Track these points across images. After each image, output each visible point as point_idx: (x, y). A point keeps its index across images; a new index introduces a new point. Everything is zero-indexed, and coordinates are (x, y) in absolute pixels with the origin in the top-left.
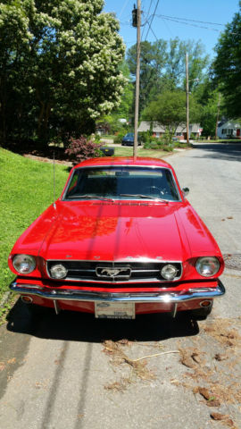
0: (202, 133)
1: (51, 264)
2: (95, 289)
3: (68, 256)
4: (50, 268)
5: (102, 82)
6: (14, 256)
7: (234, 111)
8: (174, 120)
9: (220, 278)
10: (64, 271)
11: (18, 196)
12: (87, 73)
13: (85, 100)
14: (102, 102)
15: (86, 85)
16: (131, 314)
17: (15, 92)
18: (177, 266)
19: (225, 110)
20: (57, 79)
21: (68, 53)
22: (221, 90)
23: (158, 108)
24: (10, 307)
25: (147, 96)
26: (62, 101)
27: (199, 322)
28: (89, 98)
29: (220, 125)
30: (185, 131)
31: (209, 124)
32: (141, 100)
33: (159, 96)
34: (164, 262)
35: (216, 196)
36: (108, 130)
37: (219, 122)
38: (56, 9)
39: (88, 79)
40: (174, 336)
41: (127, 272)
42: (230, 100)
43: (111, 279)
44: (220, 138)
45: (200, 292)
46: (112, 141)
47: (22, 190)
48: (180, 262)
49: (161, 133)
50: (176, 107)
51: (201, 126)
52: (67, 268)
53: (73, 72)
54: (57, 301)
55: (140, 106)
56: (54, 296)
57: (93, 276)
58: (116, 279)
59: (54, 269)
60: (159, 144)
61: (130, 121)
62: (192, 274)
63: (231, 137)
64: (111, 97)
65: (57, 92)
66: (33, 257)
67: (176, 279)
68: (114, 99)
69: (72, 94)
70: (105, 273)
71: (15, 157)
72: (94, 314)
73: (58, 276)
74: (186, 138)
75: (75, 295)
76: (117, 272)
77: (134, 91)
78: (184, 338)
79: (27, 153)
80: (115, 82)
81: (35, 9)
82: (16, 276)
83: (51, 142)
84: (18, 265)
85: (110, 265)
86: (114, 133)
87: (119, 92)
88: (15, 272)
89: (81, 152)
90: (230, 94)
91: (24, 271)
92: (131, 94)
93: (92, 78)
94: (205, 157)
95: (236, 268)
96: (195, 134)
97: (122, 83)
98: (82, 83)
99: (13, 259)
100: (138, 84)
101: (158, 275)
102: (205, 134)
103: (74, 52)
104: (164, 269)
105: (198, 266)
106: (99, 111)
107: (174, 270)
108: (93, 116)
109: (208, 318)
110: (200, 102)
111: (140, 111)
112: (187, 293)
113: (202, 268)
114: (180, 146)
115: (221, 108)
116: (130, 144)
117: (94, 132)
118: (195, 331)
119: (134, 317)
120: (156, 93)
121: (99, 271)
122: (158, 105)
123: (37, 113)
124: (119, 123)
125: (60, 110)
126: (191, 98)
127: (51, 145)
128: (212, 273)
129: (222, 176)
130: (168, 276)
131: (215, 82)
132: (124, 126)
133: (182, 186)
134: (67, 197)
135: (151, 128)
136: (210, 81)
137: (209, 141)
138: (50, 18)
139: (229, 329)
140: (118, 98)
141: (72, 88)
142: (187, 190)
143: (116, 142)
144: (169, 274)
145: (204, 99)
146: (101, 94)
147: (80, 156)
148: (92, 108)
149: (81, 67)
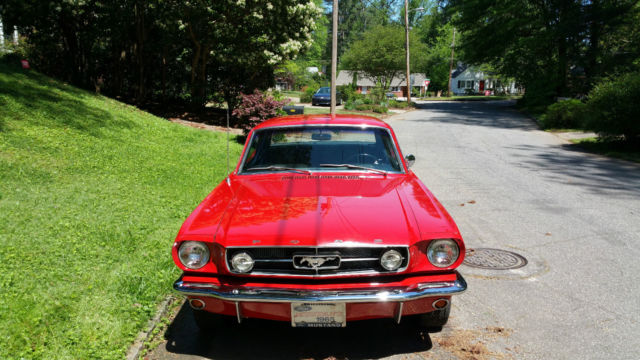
0: (429, 86)
1: (232, 253)
2: (291, 286)
3: (254, 242)
4: (230, 258)
5: (285, 13)
6: (181, 243)
7: (474, 53)
8: (389, 68)
9: (460, 269)
10: (250, 262)
11: (167, 176)
13: (259, 39)
14: (284, 41)
15: (261, 17)
16: (340, 319)
17: (157, 28)
18: (403, 251)
19: (462, 52)
20: (219, 10)
22: (455, 24)
23: (364, 51)
24: (169, 322)
25: (347, 34)
26: (226, 41)
27: (431, 335)
28: (265, 36)
29: (455, 75)
30: (404, 84)
31: (438, 73)
32: (339, 40)
33: (366, 33)
34: (385, 246)
35: (452, 173)
36: (291, 83)
37: (453, 71)
39: (265, 8)
40: (398, 353)
41: (335, 262)
42: (469, 37)
43: (314, 272)
44: (455, 94)
45: (433, 288)
46: (298, 100)
47: (173, 168)
48: (407, 246)
49: (368, 88)
50: (390, 49)
51: (428, 76)
52: (253, 258)
54: (240, 303)
55: (339, 47)
56: (235, 297)
57: (289, 268)
58: (320, 272)
59: (237, 258)
60: (367, 103)
61: (324, 70)
62: (421, 264)
63: (470, 92)
64: (297, 35)
65: (219, 27)
66: (206, 244)
67: (401, 270)
68: (303, 37)
69: (241, 30)
70: (306, 263)
71: (159, 122)
72: (290, 322)
73: (242, 268)
74: (405, 95)
75: (263, 295)
76: (322, 261)
77: (331, 26)
78: (412, 355)
79: (175, 117)
80: (304, 14)
82: (182, 272)
83: (209, 101)
84: (186, 257)
85: (312, 252)
86: (300, 87)
87: (309, 27)
88: (181, 265)
89: (256, 113)
90: (467, 29)
91: (194, 264)
92: (325, 31)
93: (270, 7)
94: (433, 120)
95: (481, 266)
96: (419, 88)
97: (313, 15)
98: (255, 14)
99: (177, 248)
100: (335, 16)
101: (377, 266)
102: (434, 88)
104: (385, 256)
105: (430, 254)
106: (280, 54)
107: (398, 257)
108: (272, 61)
109: (444, 329)
110: (425, 41)
111: (339, 55)
112: (415, 289)
113: (435, 256)
114: (397, 105)
115: (457, 49)
116: (325, 103)
117: (271, 86)
118: (426, 345)
119: (344, 325)
120: (362, 30)
121: (298, 261)
122: (366, 46)
123: (188, 59)
124: (307, 73)
125: (223, 53)
126: (412, 35)
127: (209, 105)
128: (448, 262)
129: (459, 147)
130: (390, 266)
131: (447, 13)
132: (315, 77)
133: (406, 153)
134: (245, 169)
135: (355, 79)
136: (440, 11)
137: (439, 99)
139: (473, 343)
140: (308, 35)
141: (241, 22)
142: (412, 158)
143: (303, 101)
144: (392, 263)
145: (431, 36)
146: (283, 30)
147: (254, 119)
148: (270, 50)
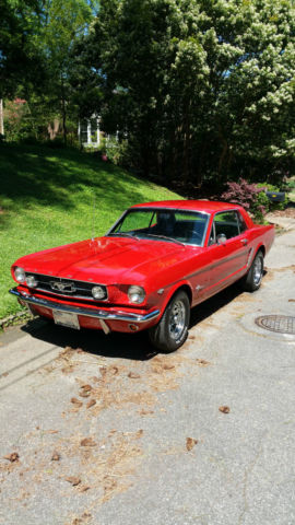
6: (14, 268)
10: (35, 282)
12: (270, 105)
15: (269, 119)
16: (77, 325)
18: (104, 288)
21: (250, 85)
34: (93, 283)
38: (239, 37)
39: (272, 112)
41: (70, 288)
43: (60, 293)
48: (106, 285)
52: (35, 279)
53: (254, 106)
57: (48, 287)
58: (64, 293)
62: (123, 300)
67: (105, 300)
70: (56, 287)
72: (53, 320)
73: (30, 284)
76: (64, 287)
81: (216, 40)
85: (58, 280)
93: (276, 110)
98: (264, 117)
103: (256, 83)
104: (94, 289)
105: (129, 294)
106: (285, 148)
107: (102, 291)
108: (276, 155)
113: (131, 296)
119: (79, 328)
121: (52, 284)
125: (239, 148)
130: (97, 296)
138: (232, 48)
148: (276, 145)
149: (263, 99)
